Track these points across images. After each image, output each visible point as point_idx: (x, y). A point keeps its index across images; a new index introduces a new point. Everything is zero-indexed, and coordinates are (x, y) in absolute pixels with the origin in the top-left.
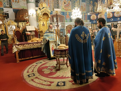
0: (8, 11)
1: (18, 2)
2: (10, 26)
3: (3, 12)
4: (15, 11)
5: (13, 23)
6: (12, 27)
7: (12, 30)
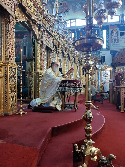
0: (105, 54)
1: (117, 42)
2: (105, 71)
3: (99, 56)
4: (113, 53)
5: (108, 68)
6: (107, 73)
7: (106, 76)
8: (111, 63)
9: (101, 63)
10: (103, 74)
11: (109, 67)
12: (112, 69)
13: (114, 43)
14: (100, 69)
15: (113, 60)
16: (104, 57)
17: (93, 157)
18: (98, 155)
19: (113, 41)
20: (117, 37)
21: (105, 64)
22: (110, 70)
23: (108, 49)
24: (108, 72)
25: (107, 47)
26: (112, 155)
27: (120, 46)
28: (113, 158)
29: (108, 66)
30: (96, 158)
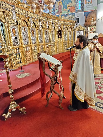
4: (87, 14)
9: (76, 24)
11: (83, 27)
16: (78, 19)
22: (84, 31)
23: (82, 10)
27: (93, 7)
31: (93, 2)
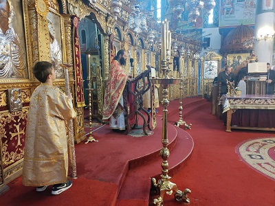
0: (210, 35)
1: (231, 14)
2: (209, 62)
3: (200, 37)
4: (224, 32)
5: (215, 56)
6: (212, 64)
7: (210, 70)
8: (219, 48)
9: (203, 49)
10: (206, 66)
11: (217, 54)
12: (220, 58)
13: (227, 16)
14: (202, 58)
15: (222, 44)
16: (208, 40)
17: (169, 191)
18: (174, 189)
19: (225, 10)
20: (232, 5)
21: (211, 50)
22: (218, 61)
23: (216, 24)
24: (215, 64)
25: (214, 21)
26: (188, 190)
27: (236, 20)
28: (188, 192)
29: (214, 53)
30: (172, 191)
31: (235, 12)
